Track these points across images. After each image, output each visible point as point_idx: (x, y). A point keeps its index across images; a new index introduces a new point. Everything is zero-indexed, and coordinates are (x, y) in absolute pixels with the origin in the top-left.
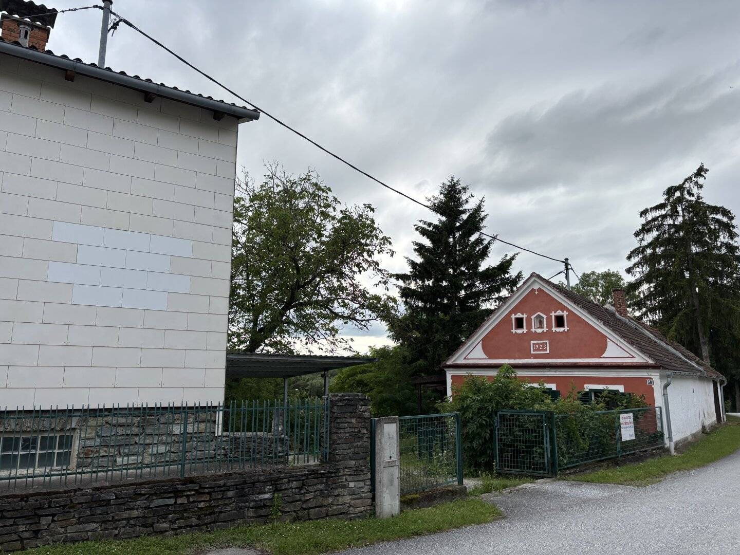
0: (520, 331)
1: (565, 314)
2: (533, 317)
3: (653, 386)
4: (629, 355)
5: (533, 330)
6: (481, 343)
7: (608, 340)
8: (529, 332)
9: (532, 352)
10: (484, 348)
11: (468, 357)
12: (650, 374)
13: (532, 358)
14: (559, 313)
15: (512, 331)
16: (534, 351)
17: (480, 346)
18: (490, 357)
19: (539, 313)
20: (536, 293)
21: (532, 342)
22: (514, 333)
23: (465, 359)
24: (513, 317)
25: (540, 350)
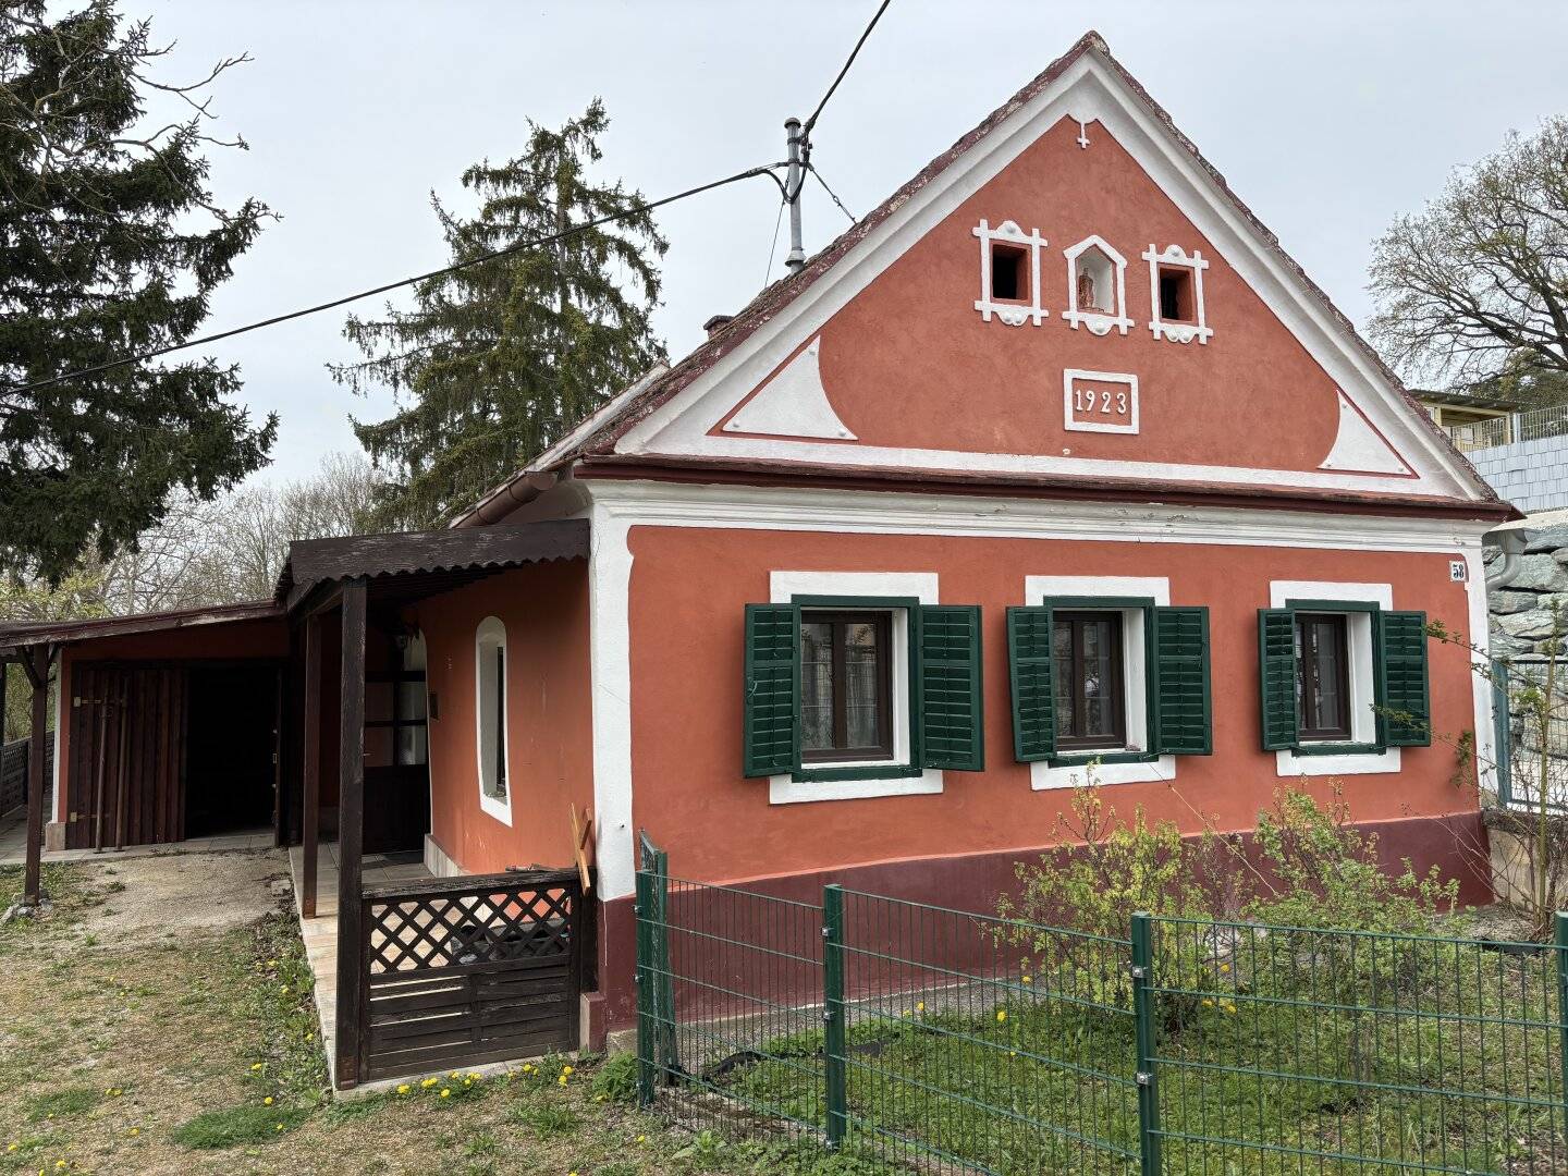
0: (1012, 312)
1: (1198, 263)
2: (1072, 253)
3: (1467, 586)
4: (1401, 466)
5: (1073, 315)
6: (815, 346)
7: (1342, 401)
8: (1056, 323)
9: (1070, 424)
10: (833, 379)
11: (741, 422)
12: (1460, 539)
13: (1067, 451)
14: (1175, 256)
15: (978, 305)
16: (1078, 416)
17: (809, 363)
18: (866, 436)
19: (1094, 239)
20: (1084, 141)
21: (1069, 374)
22: (987, 317)
23: (718, 431)
24: (985, 233)
25: (1102, 418)
